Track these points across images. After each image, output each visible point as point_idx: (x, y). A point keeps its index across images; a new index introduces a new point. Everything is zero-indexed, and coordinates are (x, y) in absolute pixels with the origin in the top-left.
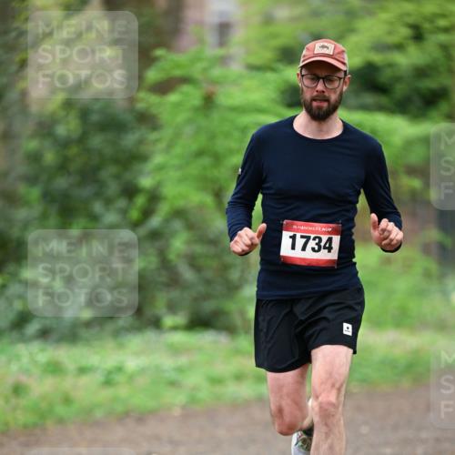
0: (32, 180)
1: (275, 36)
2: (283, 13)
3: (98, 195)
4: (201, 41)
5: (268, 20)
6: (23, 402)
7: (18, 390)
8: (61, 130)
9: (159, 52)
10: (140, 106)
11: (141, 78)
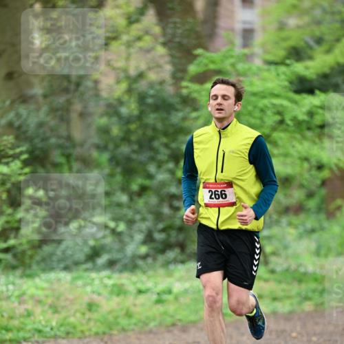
0: (101, 148)
1: (285, 39)
2: (292, 22)
3: (152, 159)
4: (231, 43)
5: (282, 26)
6: (95, 316)
7: (91, 306)
8: (124, 111)
9: (199, 51)
10: (185, 91)
11: (184, 71)
